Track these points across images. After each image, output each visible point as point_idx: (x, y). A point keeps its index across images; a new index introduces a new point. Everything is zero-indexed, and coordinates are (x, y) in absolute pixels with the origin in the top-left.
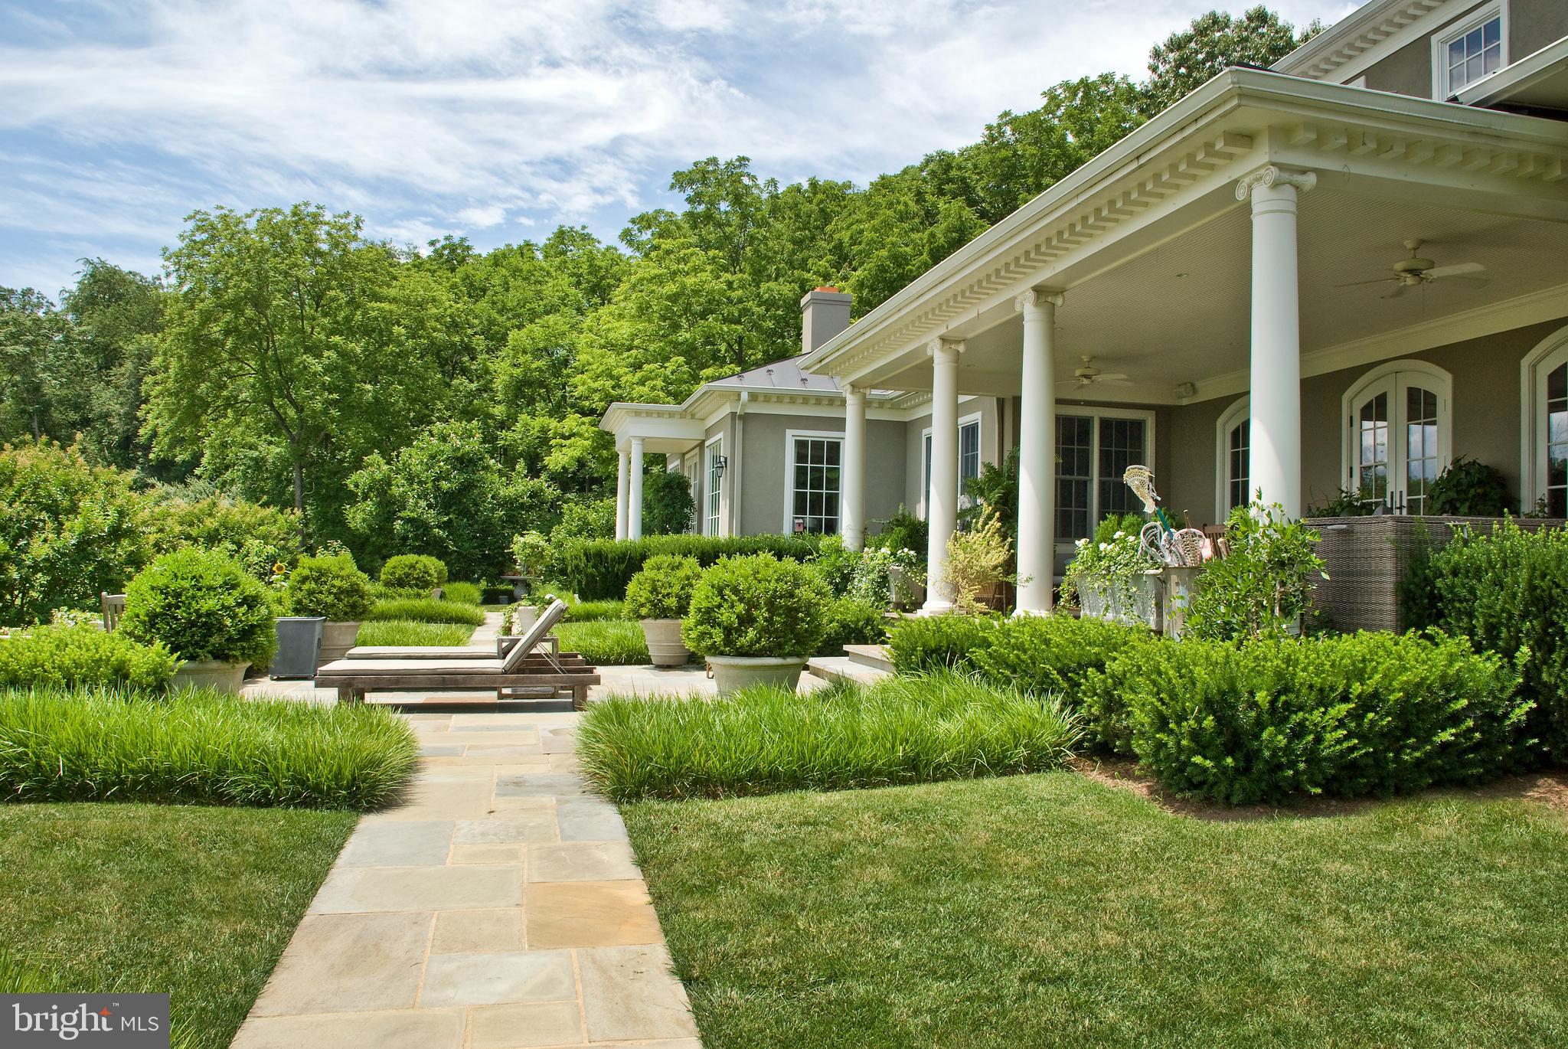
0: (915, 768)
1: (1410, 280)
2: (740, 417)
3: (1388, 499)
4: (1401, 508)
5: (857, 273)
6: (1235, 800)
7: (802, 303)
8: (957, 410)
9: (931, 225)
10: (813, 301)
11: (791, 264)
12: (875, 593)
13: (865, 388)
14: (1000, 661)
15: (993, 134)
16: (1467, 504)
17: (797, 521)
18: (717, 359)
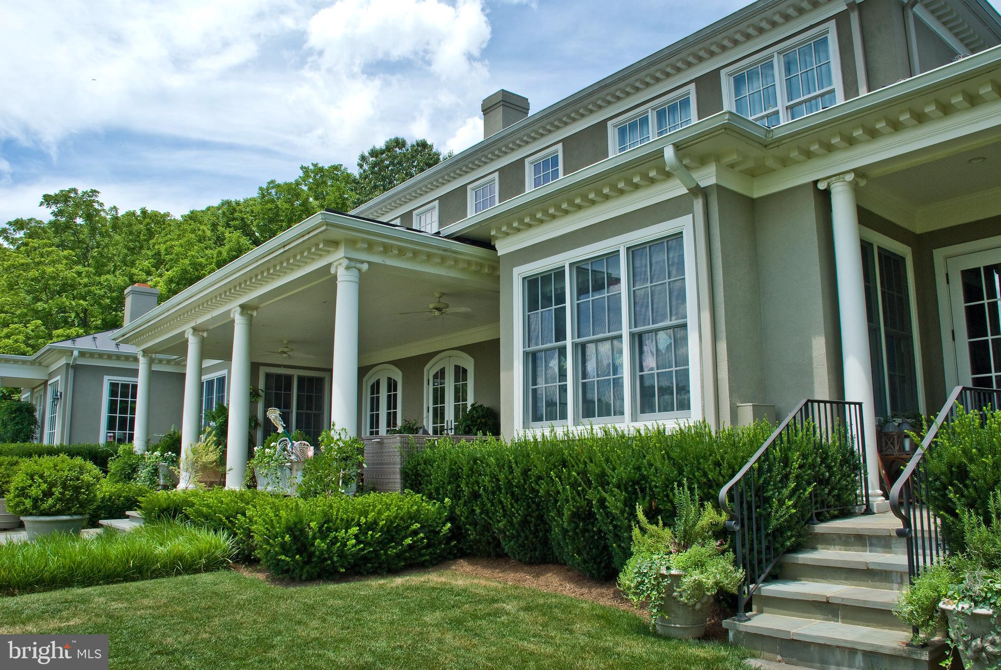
0: (141, 572)
1: (437, 313)
2: (73, 367)
3: (445, 425)
4: (451, 429)
5: (168, 273)
6: (304, 578)
7: (125, 293)
8: (201, 371)
9: (221, 245)
10: (133, 292)
11: (124, 262)
12: (150, 479)
13: (152, 353)
14: (200, 514)
15: (264, 193)
16: (476, 427)
17: (109, 435)
18: (67, 324)
